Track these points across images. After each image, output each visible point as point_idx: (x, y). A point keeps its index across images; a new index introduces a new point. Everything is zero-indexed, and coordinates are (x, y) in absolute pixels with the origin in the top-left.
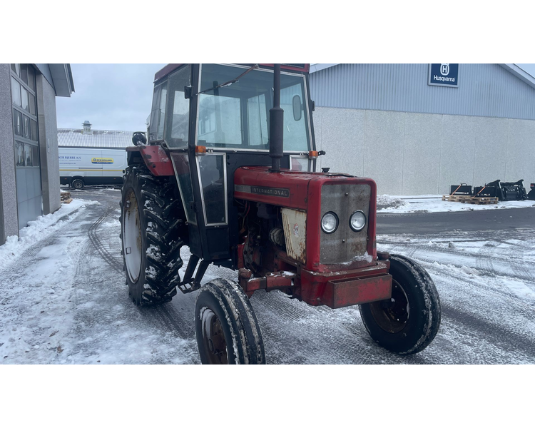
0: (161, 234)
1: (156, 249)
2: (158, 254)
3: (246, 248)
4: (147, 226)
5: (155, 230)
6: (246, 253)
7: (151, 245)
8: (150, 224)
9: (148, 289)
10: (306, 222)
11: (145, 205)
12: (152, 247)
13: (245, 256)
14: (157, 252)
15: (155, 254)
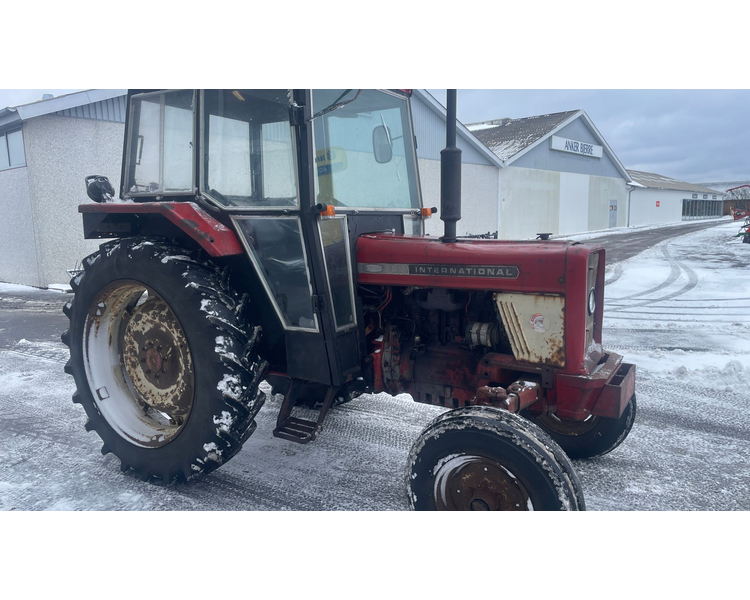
0: (239, 354)
1: (235, 380)
2: (237, 388)
3: (387, 356)
4: (215, 345)
5: (229, 350)
6: (386, 364)
7: (226, 375)
8: (220, 340)
9: (213, 451)
10: (564, 310)
11: (202, 308)
12: (228, 378)
13: (385, 369)
14: (235, 385)
15: (233, 390)
